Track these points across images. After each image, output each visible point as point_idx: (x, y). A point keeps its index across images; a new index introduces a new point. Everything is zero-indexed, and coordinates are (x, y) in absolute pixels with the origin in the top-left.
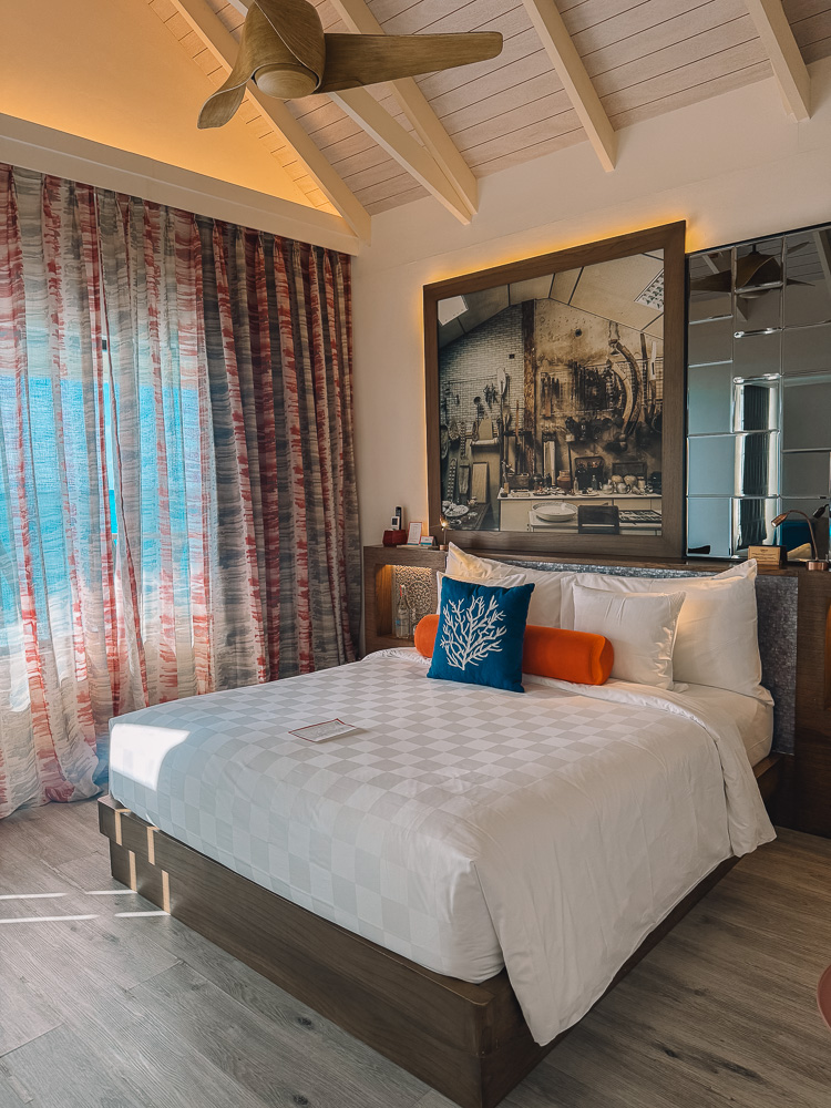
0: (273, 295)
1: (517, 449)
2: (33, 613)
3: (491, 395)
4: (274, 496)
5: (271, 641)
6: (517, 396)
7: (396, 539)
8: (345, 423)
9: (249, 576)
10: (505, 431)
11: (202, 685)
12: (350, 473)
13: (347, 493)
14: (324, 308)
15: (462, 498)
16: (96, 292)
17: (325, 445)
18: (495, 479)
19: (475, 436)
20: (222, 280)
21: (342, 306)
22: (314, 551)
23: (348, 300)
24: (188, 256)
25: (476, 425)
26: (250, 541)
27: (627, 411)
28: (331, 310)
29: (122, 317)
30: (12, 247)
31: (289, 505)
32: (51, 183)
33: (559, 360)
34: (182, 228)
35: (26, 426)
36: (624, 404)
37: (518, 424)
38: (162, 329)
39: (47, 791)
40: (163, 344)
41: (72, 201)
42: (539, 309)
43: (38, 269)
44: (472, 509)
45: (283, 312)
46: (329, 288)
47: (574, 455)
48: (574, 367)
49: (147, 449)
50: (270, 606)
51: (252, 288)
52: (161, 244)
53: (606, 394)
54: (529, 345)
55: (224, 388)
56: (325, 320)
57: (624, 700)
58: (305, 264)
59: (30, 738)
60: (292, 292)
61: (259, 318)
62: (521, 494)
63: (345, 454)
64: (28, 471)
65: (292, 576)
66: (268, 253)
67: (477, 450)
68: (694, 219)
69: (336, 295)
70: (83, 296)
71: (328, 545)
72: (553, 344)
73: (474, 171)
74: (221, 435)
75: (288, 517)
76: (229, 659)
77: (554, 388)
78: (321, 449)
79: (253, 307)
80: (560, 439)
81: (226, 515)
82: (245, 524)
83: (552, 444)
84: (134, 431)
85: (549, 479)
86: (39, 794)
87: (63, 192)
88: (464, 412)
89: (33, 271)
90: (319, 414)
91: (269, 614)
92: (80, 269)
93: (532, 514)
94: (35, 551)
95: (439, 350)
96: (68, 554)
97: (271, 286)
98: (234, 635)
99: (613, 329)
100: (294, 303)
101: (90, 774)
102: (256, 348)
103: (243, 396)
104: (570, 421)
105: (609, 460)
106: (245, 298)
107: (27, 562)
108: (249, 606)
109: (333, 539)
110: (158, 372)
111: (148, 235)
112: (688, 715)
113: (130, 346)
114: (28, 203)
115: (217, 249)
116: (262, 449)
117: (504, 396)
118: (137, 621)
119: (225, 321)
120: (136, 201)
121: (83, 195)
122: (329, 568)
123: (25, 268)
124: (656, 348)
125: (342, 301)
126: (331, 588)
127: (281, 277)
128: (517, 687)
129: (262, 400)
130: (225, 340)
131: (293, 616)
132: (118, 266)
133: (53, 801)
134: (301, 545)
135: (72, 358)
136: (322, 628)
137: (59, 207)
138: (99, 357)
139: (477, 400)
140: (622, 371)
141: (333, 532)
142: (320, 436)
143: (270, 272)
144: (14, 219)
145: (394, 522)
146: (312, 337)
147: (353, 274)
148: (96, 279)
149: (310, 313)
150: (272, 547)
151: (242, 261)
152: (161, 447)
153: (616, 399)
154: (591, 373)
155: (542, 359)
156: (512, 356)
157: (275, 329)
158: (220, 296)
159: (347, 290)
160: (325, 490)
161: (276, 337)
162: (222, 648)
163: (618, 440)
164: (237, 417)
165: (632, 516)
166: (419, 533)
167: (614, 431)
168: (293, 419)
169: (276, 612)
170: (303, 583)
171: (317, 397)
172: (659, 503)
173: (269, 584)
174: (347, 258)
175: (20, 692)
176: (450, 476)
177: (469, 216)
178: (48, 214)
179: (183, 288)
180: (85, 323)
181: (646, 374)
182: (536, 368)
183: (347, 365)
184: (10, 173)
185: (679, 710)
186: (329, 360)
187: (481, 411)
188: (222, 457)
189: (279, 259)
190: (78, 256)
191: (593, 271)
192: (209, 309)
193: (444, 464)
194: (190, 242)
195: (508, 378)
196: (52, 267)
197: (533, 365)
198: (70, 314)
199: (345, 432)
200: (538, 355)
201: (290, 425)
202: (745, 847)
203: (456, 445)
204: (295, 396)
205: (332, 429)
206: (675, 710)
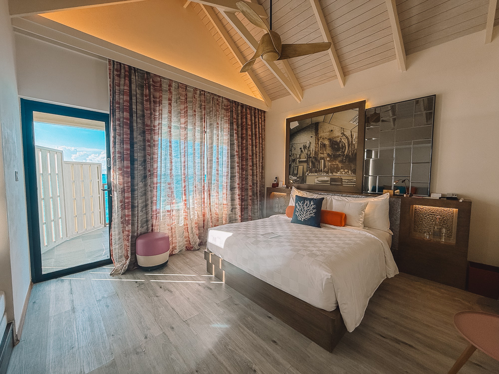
0: (246, 121)
1: (312, 162)
2: (185, 200)
3: (305, 147)
4: (244, 173)
5: (242, 211)
6: (313, 147)
7: (275, 185)
8: (262, 154)
9: (238, 194)
10: (309, 157)
11: (224, 222)
12: (263, 168)
13: (262, 173)
14: (259, 125)
15: (295, 175)
16: (205, 118)
17: (257, 160)
18: (305, 170)
19: (300, 158)
20: (235, 116)
21: (263, 124)
22: (253, 188)
23: (264, 123)
24: (227, 110)
25: (300, 155)
26: (238, 184)
27: (346, 152)
28: (260, 125)
29: (211, 124)
30: (186, 106)
31: (248, 175)
32: (196, 89)
33: (326, 138)
34: (225, 102)
35: (186, 151)
36: (345, 150)
37: (313, 155)
38: (220, 128)
39: (186, 247)
40: (219, 132)
41: (200, 95)
42: (320, 125)
43: (191, 111)
44: (298, 178)
45: (249, 125)
46: (260, 119)
47: (329, 164)
48: (330, 140)
49: (214, 159)
50: (242, 202)
51: (242, 119)
52: (220, 106)
53: (339, 147)
54: (317, 133)
55: (234, 144)
56: (259, 128)
57: (352, 231)
58: (255, 113)
59: (183, 233)
60: (251, 120)
61: (243, 127)
62: (313, 174)
63: (262, 163)
64: (186, 163)
65: (247, 195)
66: (246, 110)
67: (300, 162)
68: (368, 100)
69: (262, 121)
70: (201, 119)
71: (257, 186)
72: (324, 133)
73: (302, 89)
74: (232, 156)
75: (247, 178)
76: (231, 215)
77: (324, 145)
78: (256, 161)
79: (242, 124)
80: (325, 159)
81: (232, 177)
82: (237, 180)
83: (323, 161)
84: (212, 154)
85: (322, 170)
86: (184, 248)
87: (198, 92)
88: (297, 152)
89: (190, 112)
90: (256, 152)
91: (242, 204)
92: (201, 112)
93: (316, 179)
94: (187, 184)
95: (290, 135)
96: (195, 185)
97: (246, 119)
98: (233, 209)
99: (342, 129)
100: (252, 122)
101: (197, 243)
102: (242, 134)
103: (238, 146)
104: (328, 155)
105: (340, 165)
106: (240, 121)
107: (185, 187)
108: (237, 202)
109: (258, 185)
110: (218, 139)
111: (218, 104)
112: (373, 236)
113: (212, 132)
114: (190, 95)
115: (234, 108)
116: (242, 160)
117: (309, 148)
118: (210, 204)
119: (235, 127)
120: (215, 95)
121: (203, 93)
122: (257, 193)
123: (188, 111)
124: (355, 135)
125: (263, 123)
126: (257, 198)
127: (249, 116)
128: (319, 226)
129: (243, 147)
130: (235, 132)
131: (247, 205)
132: (210, 112)
133: (188, 250)
134: (250, 186)
135: (198, 135)
136: (255, 209)
137: (197, 96)
138: (204, 135)
139: (301, 148)
140: (345, 141)
141: (258, 183)
142: (256, 157)
143: (246, 115)
144: (187, 98)
145: (275, 181)
146: (255, 132)
147: (266, 116)
148: (205, 115)
149: (255, 126)
150: (243, 186)
151: (239, 112)
152: (218, 159)
153: (343, 149)
154: (335, 141)
155: (320, 138)
156: (311, 137)
157: (247, 130)
158: (234, 120)
159: (264, 120)
160: (257, 172)
161: (247, 132)
162: (230, 212)
163: (343, 160)
164: (237, 152)
165: (346, 181)
166: (282, 184)
167: (342, 157)
168: (250, 153)
169: (243, 204)
170: (250, 196)
171: (256, 147)
172: (355, 177)
173: (242, 196)
174: (265, 112)
175: (182, 221)
176: (292, 169)
177: (300, 101)
178: (195, 98)
179: (225, 118)
180: (201, 126)
181: (352, 142)
182: (318, 140)
183: (263, 139)
184: (186, 87)
185: (370, 235)
186: (259, 138)
187: (302, 151)
188: (232, 162)
189: (248, 111)
190: (201, 109)
191: (337, 114)
192: (231, 124)
193: (290, 166)
194: (227, 106)
195: (310, 143)
196: (195, 111)
197: (318, 139)
198: (198, 123)
199: (262, 157)
200: (320, 136)
201: (249, 154)
202: (392, 276)
203: (294, 161)
204: (251, 147)
205: (259, 156)
206: (369, 235)
